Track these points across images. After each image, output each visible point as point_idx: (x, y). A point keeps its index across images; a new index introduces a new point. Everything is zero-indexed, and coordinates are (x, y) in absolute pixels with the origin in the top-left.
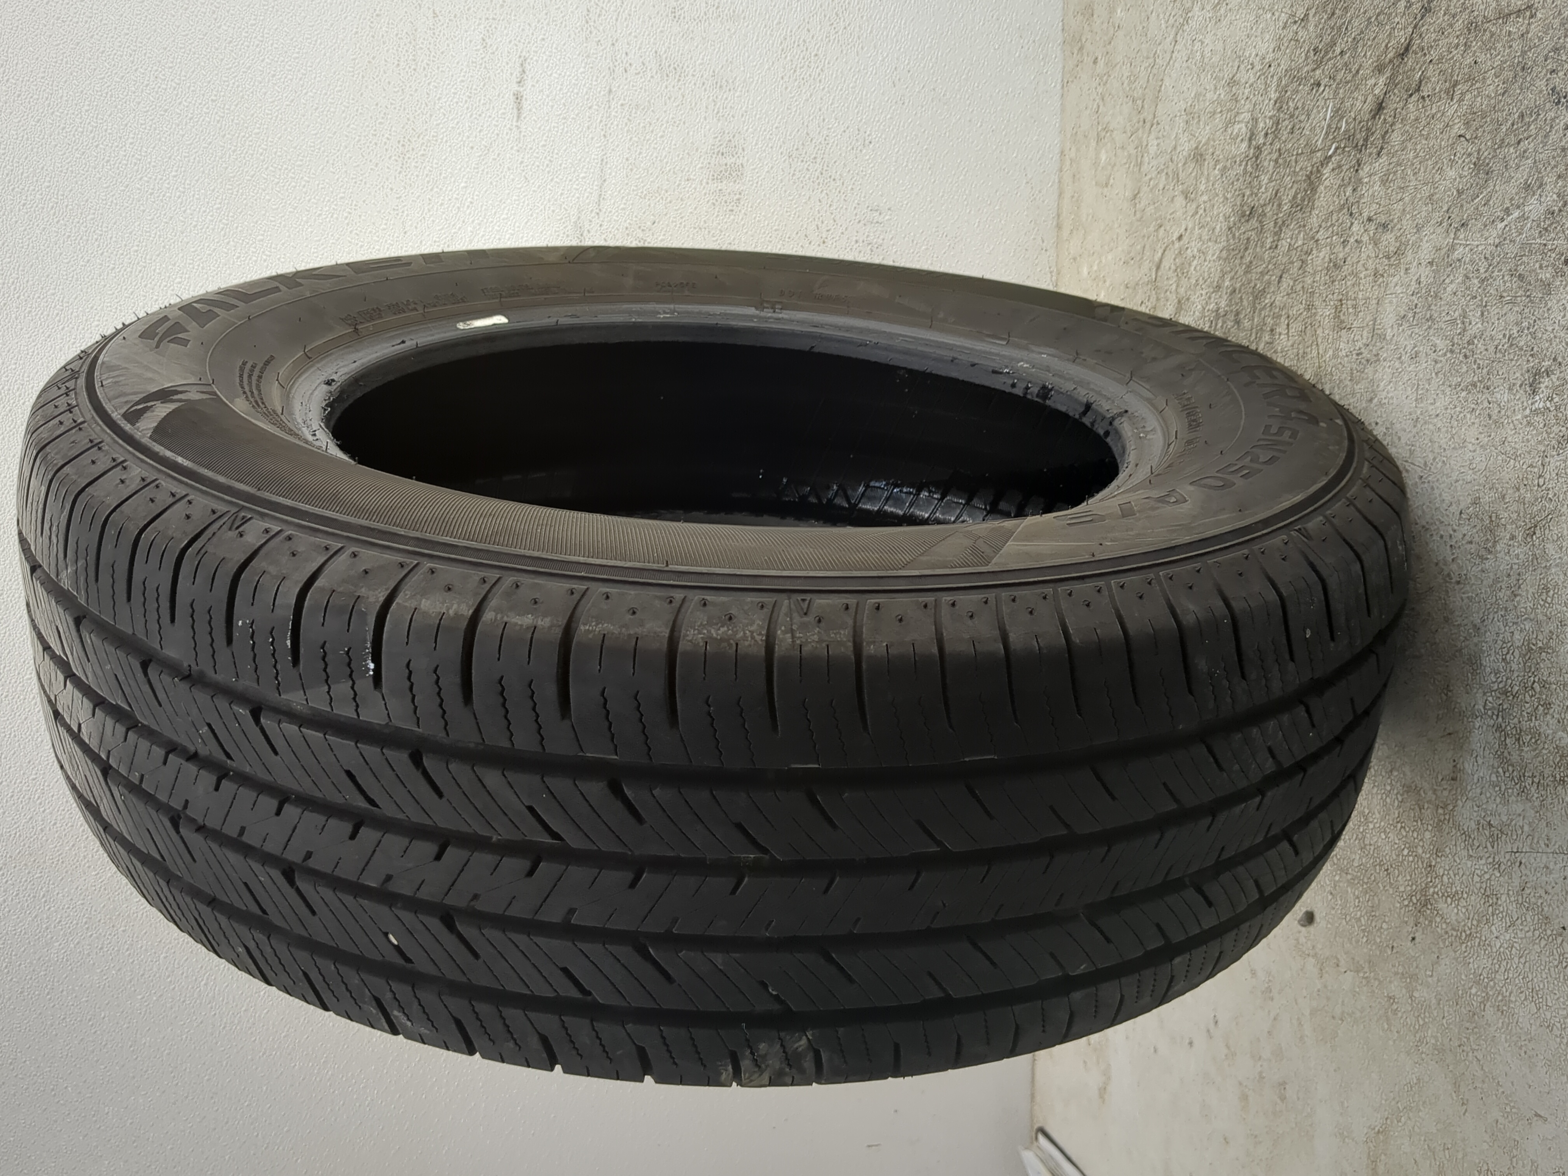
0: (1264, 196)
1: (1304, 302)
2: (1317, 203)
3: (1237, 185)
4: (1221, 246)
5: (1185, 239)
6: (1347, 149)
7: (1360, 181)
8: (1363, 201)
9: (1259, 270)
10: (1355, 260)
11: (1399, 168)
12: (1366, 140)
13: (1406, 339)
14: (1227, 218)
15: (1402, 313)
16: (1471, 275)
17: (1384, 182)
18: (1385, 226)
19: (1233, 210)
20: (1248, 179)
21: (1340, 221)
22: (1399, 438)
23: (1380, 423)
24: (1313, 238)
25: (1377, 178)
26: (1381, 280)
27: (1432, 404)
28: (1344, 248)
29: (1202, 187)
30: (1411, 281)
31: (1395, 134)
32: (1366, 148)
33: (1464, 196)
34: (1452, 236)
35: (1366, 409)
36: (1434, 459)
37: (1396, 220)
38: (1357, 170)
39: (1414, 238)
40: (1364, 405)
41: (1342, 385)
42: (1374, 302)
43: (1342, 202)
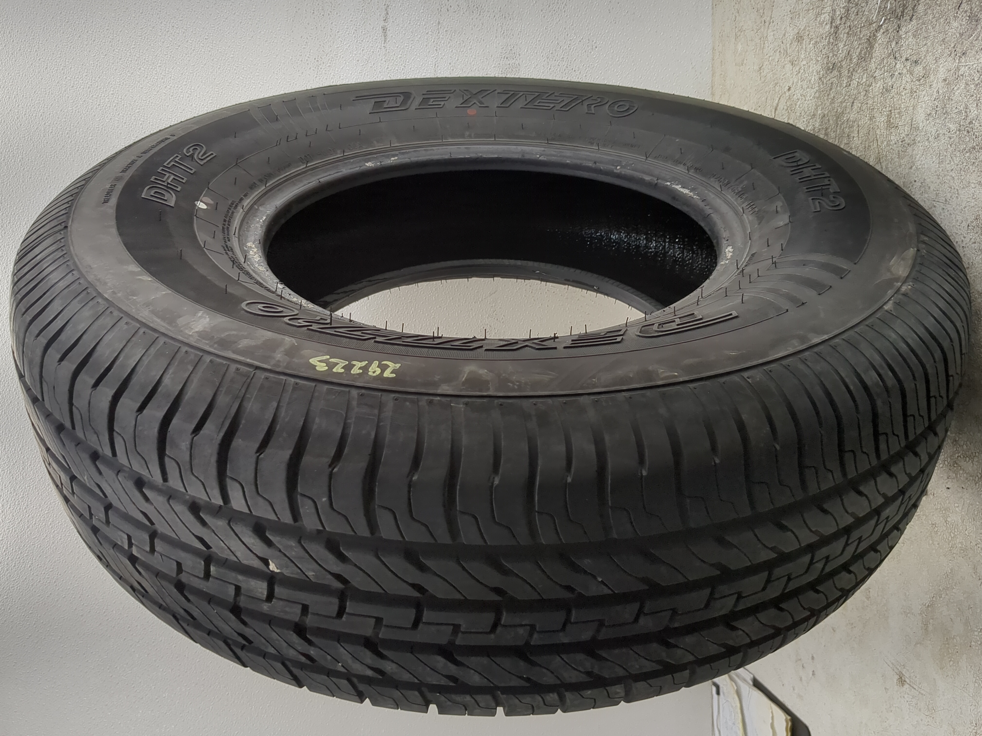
0: (841, 55)
1: (868, 116)
2: (874, 55)
3: (824, 52)
4: (815, 90)
5: (792, 89)
6: (891, 19)
7: (900, 37)
8: (902, 49)
9: (840, 100)
10: (898, 85)
11: (923, 26)
12: (903, 12)
13: (931, 127)
14: (818, 73)
15: (929, 113)
16: (969, 83)
17: (914, 36)
18: (916, 62)
19: (822, 67)
20: (831, 47)
21: (889, 63)
22: (929, 188)
23: (917, 181)
24: (873, 76)
25: (910, 34)
26: (915, 94)
27: (948, 164)
28: (892, 79)
29: (802, 56)
30: (933, 92)
31: (920, 6)
32: (903, 17)
33: (963, 37)
34: (957, 61)
35: (908, 174)
36: (951, 197)
37: (923, 58)
38: (898, 31)
39: (934, 66)
40: (907, 171)
41: (893, 162)
42: (911, 108)
43: (889, 52)
